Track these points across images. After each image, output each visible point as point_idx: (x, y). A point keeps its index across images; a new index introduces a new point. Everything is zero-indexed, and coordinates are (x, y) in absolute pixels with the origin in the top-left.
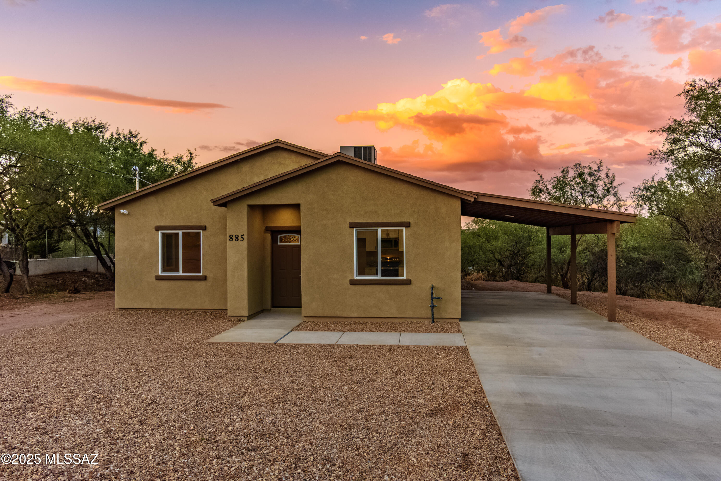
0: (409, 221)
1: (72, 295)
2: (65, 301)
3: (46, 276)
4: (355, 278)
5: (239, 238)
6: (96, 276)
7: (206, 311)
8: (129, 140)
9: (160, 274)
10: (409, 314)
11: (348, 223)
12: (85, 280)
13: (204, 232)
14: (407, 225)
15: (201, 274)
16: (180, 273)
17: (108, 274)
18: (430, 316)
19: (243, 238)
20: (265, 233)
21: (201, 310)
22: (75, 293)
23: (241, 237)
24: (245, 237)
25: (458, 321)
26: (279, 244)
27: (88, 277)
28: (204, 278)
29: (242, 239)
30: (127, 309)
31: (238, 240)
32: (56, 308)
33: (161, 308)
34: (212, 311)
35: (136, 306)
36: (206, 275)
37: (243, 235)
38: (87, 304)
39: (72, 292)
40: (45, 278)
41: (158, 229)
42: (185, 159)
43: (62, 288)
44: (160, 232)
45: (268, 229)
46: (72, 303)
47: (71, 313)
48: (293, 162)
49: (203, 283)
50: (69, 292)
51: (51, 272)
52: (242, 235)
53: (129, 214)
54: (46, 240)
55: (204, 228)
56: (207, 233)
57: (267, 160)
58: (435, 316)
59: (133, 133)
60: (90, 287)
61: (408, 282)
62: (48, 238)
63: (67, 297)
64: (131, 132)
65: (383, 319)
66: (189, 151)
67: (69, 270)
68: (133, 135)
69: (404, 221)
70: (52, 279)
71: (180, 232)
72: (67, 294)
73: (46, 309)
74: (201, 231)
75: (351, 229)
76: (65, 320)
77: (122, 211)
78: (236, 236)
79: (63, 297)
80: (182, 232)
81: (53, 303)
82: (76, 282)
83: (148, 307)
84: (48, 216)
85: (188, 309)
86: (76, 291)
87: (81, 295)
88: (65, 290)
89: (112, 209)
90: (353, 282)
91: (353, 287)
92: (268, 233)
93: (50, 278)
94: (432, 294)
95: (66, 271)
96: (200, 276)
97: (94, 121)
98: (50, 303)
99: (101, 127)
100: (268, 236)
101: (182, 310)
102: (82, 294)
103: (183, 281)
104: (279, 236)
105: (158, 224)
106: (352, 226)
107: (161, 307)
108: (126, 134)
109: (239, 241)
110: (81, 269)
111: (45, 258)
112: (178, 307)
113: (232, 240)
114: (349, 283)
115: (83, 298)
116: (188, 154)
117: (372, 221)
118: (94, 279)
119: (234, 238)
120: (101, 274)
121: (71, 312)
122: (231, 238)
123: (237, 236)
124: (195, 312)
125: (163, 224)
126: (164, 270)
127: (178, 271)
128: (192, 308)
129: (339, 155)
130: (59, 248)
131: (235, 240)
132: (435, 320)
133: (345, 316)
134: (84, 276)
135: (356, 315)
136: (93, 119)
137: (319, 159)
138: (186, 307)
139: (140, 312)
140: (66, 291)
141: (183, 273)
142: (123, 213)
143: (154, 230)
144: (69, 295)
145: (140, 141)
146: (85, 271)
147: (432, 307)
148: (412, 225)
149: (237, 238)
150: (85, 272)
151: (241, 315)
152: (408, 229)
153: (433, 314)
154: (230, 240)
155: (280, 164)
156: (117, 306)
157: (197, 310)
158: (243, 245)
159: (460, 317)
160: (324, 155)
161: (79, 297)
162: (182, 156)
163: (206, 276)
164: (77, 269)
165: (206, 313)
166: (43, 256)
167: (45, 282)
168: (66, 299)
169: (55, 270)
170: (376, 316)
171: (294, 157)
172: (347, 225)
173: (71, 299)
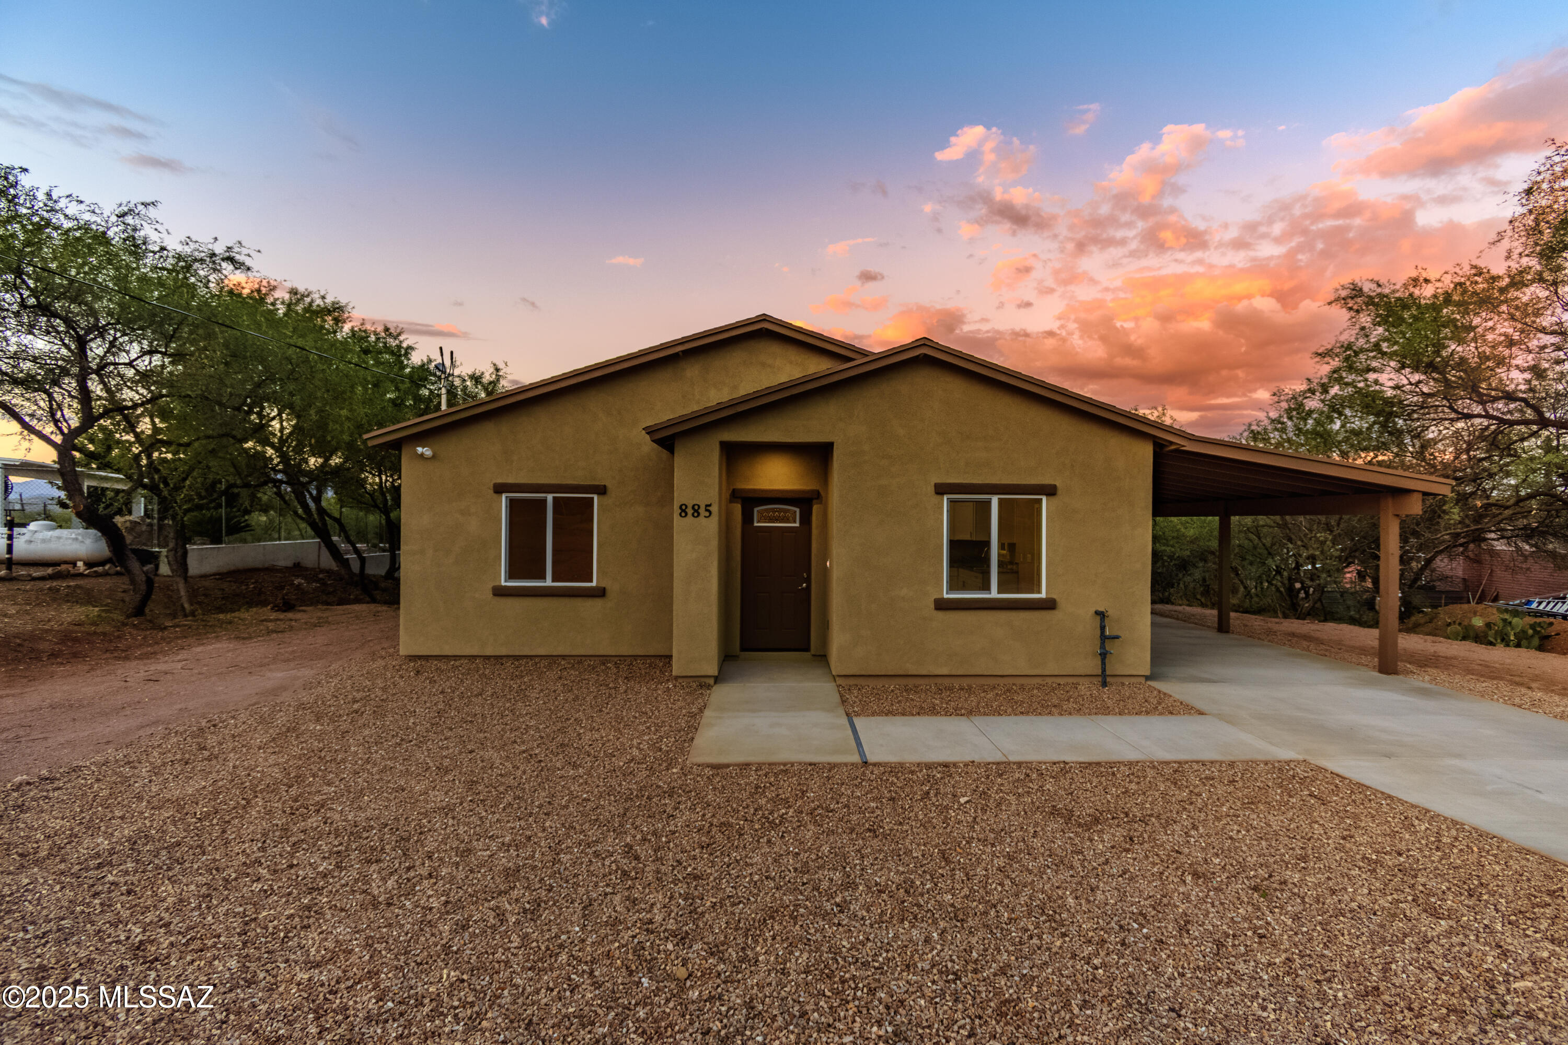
0: (1053, 483)
1: (282, 616)
2: (270, 632)
3: (222, 576)
4: (946, 596)
5: (702, 511)
6: (321, 576)
7: (604, 659)
8: (385, 343)
9: (503, 583)
10: (1051, 669)
11: (933, 484)
12: (300, 584)
13: (601, 497)
14: (1051, 491)
15: (594, 584)
16: (549, 582)
17: (343, 572)
18: (1099, 672)
19: (710, 513)
20: (731, 501)
21: (592, 659)
22: (285, 611)
23: (707, 510)
24: (715, 509)
25: (1143, 680)
26: (756, 524)
27: (305, 578)
28: (600, 593)
29: (707, 514)
30: (427, 658)
31: (699, 515)
32: (255, 650)
33: (504, 654)
34: (616, 659)
35: (447, 651)
36: (603, 586)
37: (710, 505)
38: (320, 638)
39: (277, 608)
40: (220, 582)
41: (499, 489)
42: (487, 378)
43: (255, 600)
44: (504, 496)
45: (736, 495)
46: (286, 635)
47: (292, 664)
48: (791, 363)
49: (598, 603)
50: (272, 609)
51: (233, 568)
52: (707, 506)
53: (434, 457)
54: (223, 511)
55: (602, 491)
56: (608, 500)
57: (735, 358)
58: (1108, 673)
59: (392, 330)
60: (311, 596)
61: (1049, 605)
62: (226, 508)
63: (271, 621)
64: (387, 329)
65: (999, 679)
66: (495, 365)
67: (266, 565)
68: (390, 335)
69: (1043, 483)
70: (235, 582)
71: (550, 497)
72: (267, 612)
73: (230, 654)
74: (596, 497)
75: (939, 497)
76: (284, 688)
77: (420, 450)
78: (694, 506)
79: (263, 621)
80: (554, 498)
81: (244, 639)
82: (282, 588)
83: (476, 654)
84: (232, 463)
85: (563, 657)
86: (288, 606)
87: (298, 616)
88: (264, 604)
89: (397, 445)
90: (942, 605)
91: (941, 615)
92: (737, 502)
93: (230, 581)
94: (1103, 628)
95: (261, 566)
96: (592, 588)
97: (323, 298)
98: (237, 638)
99: (336, 311)
100: (737, 508)
101: (552, 659)
102: (300, 611)
103: (555, 598)
104: (756, 510)
105: (500, 481)
106: (941, 490)
107: (503, 651)
108: (378, 330)
109: (701, 518)
110: (289, 563)
111: (221, 543)
112: (542, 651)
113: (686, 514)
114: (933, 606)
115: (306, 623)
116: (492, 370)
117: (980, 482)
118: (316, 581)
119: (690, 511)
120: (329, 572)
121: (288, 660)
122: (683, 510)
123: (696, 507)
124: (579, 663)
125: (511, 480)
126: (511, 576)
127: (543, 577)
128: (574, 653)
129: (924, 345)
130: (248, 526)
131: (693, 515)
132: (1108, 679)
133: (924, 673)
134: (298, 576)
135: (945, 671)
136: (322, 294)
137: (851, 360)
138: (560, 651)
139: (457, 663)
140: (266, 606)
141: (553, 581)
142: (422, 455)
143: (491, 492)
144: (273, 616)
145: (405, 345)
146: (297, 566)
147: (1104, 655)
148: (1059, 492)
149: (696, 511)
150: (297, 568)
151: (703, 674)
152: (1052, 499)
153: (1104, 670)
154: (680, 514)
155: (763, 365)
156: (403, 651)
157: (584, 659)
158: (710, 526)
159: (1148, 673)
160: (863, 353)
161: (296, 621)
162: (483, 373)
163: (604, 588)
164: (282, 563)
165: (604, 664)
166: (217, 540)
167: (220, 589)
168: (271, 626)
169: (240, 565)
170: (986, 673)
171: (793, 354)
172: (931, 489)
173: (282, 626)
